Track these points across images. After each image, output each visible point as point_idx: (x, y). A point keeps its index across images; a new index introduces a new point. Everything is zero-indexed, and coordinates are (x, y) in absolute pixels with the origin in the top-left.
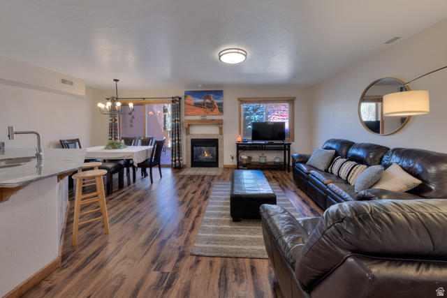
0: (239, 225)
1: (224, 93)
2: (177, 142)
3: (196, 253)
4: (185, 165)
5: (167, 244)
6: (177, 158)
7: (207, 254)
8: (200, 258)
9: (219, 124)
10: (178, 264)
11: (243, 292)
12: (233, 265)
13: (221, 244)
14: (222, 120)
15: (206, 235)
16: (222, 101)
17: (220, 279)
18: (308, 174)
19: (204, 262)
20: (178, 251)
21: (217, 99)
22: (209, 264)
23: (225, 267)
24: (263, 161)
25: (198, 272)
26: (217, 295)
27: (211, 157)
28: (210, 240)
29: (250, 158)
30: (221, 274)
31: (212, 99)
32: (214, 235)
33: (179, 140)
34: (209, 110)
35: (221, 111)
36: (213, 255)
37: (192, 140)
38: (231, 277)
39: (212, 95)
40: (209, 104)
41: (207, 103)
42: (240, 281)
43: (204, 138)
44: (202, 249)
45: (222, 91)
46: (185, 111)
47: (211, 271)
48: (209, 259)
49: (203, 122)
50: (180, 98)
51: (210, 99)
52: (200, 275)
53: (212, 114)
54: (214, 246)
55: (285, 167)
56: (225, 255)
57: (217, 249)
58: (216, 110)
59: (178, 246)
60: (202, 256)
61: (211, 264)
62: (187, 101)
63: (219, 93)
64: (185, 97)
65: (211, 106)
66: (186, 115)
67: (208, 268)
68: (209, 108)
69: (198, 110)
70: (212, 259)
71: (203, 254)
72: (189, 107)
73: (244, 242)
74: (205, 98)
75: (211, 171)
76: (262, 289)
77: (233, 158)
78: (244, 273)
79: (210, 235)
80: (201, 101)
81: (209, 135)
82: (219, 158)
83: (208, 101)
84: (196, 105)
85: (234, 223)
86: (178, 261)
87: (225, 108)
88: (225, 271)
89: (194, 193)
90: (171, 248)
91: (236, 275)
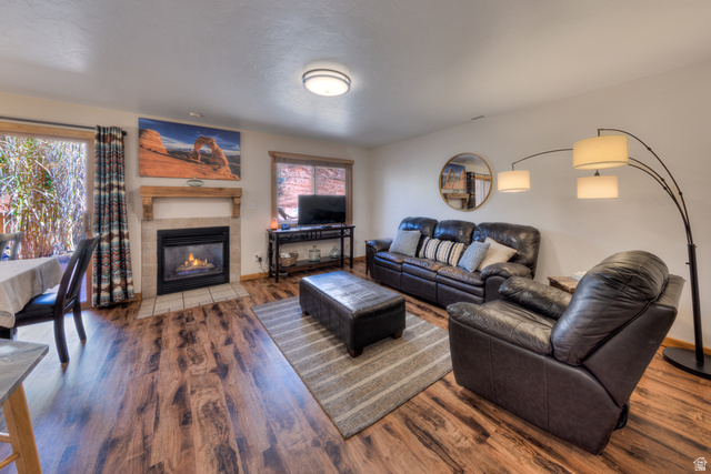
0: (365, 359)
1: (242, 138)
2: (115, 240)
3: (355, 430)
4: (141, 294)
5: (283, 452)
6: (117, 281)
7: (370, 421)
8: (366, 434)
9: (234, 198)
10: (343, 467)
11: (456, 433)
12: (415, 411)
13: (372, 395)
14: (240, 190)
15: (335, 396)
16: (238, 153)
17: (420, 439)
18: (401, 264)
19: (377, 434)
20: (318, 450)
21: (228, 147)
22: (386, 432)
23: (409, 420)
24: (314, 257)
25: (386, 453)
26: (438, 458)
27: (210, 265)
28: (351, 400)
29: (294, 256)
30: (413, 432)
31: (216, 146)
32: (348, 390)
33: (121, 236)
34: (210, 168)
35: (237, 171)
36: (379, 415)
37: (160, 232)
38: (429, 427)
39: (215, 139)
40: (209, 155)
41: (203, 153)
42: (441, 424)
43: (195, 226)
44: (353, 419)
45: (238, 133)
46: (140, 166)
47: (399, 437)
48: (377, 426)
50: (124, 134)
51: (211, 146)
52: (392, 453)
53: (215, 176)
54: (366, 404)
55: (342, 262)
56: (392, 406)
57: (374, 405)
58: (226, 170)
59: (309, 442)
60: (366, 428)
61: (388, 429)
62: (147, 143)
63: (233, 137)
64: (141, 132)
65: (211, 161)
66: (143, 175)
67: (392, 438)
68: (208, 163)
69: (177, 165)
70: (383, 423)
71: (364, 424)
72: (152, 156)
73: (395, 376)
74: (200, 142)
75: (219, 294)
76: (467, 415)
77: (260, 260)
78: (435, 412)
79: (341, 394)
80: (190, 147)
81: (206, 220)
82: (231, 264)
83: (204, 148)
84: (174, 154)
85: (355, 360)
86: (336, 463)
87: (245, 167)
88: (414, 425)
89: (228, 341)
90: (298, 453)
91: (429, 420)
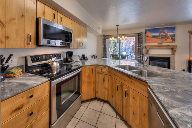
1: (176, 28)
2: (141, 58)
16: (174, 34)
31: (166, 32)
34: (164, 39)
35: (174, 40)
40: (164, 36)
41: (162, 35)
46: (145, 41)
49: (160, 47)
51: (164, 32)
53: (166, 42)
58: (170, 40)
62: (147, 35)
63: (173, 29)
64: (146, 33)
68: (163, 38)
72: (148, 38)
74: (161, 32)
77: (184, 70)
80: (158, 34)
83: (162, 34)
84: (154, 37)
